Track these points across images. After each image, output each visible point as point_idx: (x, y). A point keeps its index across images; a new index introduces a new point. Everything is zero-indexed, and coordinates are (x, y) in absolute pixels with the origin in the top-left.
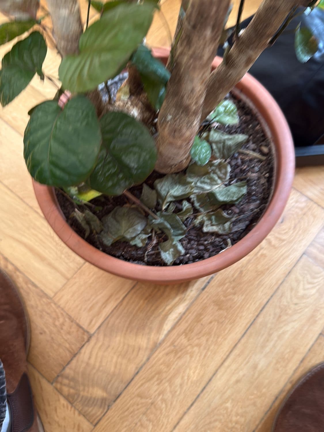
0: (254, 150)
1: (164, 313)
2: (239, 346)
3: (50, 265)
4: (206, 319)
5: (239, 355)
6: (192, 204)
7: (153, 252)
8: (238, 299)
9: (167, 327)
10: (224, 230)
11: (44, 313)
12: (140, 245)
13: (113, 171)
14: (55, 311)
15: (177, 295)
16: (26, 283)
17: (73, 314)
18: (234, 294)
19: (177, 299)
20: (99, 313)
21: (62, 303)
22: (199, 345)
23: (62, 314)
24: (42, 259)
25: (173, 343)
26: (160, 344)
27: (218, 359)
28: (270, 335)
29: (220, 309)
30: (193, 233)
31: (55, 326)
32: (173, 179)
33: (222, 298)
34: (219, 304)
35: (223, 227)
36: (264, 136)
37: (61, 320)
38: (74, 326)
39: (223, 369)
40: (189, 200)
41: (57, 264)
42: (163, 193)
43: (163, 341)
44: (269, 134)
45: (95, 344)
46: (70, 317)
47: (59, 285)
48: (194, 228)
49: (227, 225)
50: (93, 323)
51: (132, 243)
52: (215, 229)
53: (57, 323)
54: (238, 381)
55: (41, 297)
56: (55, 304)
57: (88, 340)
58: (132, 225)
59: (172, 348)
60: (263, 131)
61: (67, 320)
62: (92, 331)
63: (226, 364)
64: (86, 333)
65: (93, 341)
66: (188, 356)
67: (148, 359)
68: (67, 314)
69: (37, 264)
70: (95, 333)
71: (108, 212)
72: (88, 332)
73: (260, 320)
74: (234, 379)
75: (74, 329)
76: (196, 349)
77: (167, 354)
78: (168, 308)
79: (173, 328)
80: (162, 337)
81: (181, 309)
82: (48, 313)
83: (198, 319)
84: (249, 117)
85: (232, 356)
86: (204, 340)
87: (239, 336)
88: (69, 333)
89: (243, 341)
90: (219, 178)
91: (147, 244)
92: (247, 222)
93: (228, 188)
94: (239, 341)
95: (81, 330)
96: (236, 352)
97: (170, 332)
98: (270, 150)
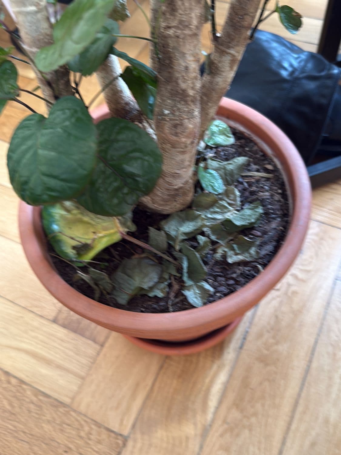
0: (258, 171)
1: (204, 388)
2: (301, 402)
3: (59, 367)
4: (254, 381)
5: (304, 413)
6: (208, 237)
7: (177, 300)
8: (283, 348)
9: (213, 403)
10: (251, 256)
11: (65, 426)
12: (160, 295)
13: (116, 184)
14: (77, 420)
15: (213, 362)
16: (36, 396)
17: (98, 419)
18: (277, 343)
19: (215, 367)
20: (128, 409)
21: (82, 408)
22: (255, 414)
23: (85, 421)
24: (48, 362)
25: (225, 421)
26: (210, 426)
27: (281, 424)
28: (330, 378)
29: (267, 365)
30: (217, 269)
31: (81, 437)
32: (180, 217)
33: (266, 352)
34: (263, 360)
35: (250, 254)
36: (265, 155)
37: (87, 428)
38: (104, 431)
39: (291, 434)
40: (203, 234)
41: (67, 365)
42: (173, 233)
43: (213, 420)
44: (268, 150)
45: (134, 447)
46: (96, 423)
47: (75, 388)
48: (217, 263)
49: (253, 251)
50: (125, 422)
51: (151, 295)
52: (240, 258)
53: (83, 434)
54: (313, 445)
55: (56, 406)
56: (75, 411)
57: (124, 445)
58: (146, 275)
59: (226, 426)
60: (262, 151)
61: (93, 426)
62: (126, 432)
63: (293, 427)
64: (119, 437)
65: (130, 444)
66: (247, 432)
67: (201, 447)
68: (92, 420)
69: (44, 370)
70: (130, 433)
71: (116, 268)
72: (121, 435)
73: (314, 365)
74: (307, 443)
75: (104, 435)
76: (253, 420)
77: (222, 436)
78: (207, 380)
79: (220, 402)
80: (210, 416)
81: (222, 378)
82: (69, 425)
83: (245, 383)
84: (243, 141)
85: (297, 416)
86: (258, 406)
87: (297, 389)
88: (99, 442)
89: (303, 395)
90: (230, 204)
91: (168, 293)
92: (274, 243)
93: (242, 212)
94: (299, 395)
95: (113, 435)
96: (300, 409)
97: (217, 408)
98: (275, 166)
